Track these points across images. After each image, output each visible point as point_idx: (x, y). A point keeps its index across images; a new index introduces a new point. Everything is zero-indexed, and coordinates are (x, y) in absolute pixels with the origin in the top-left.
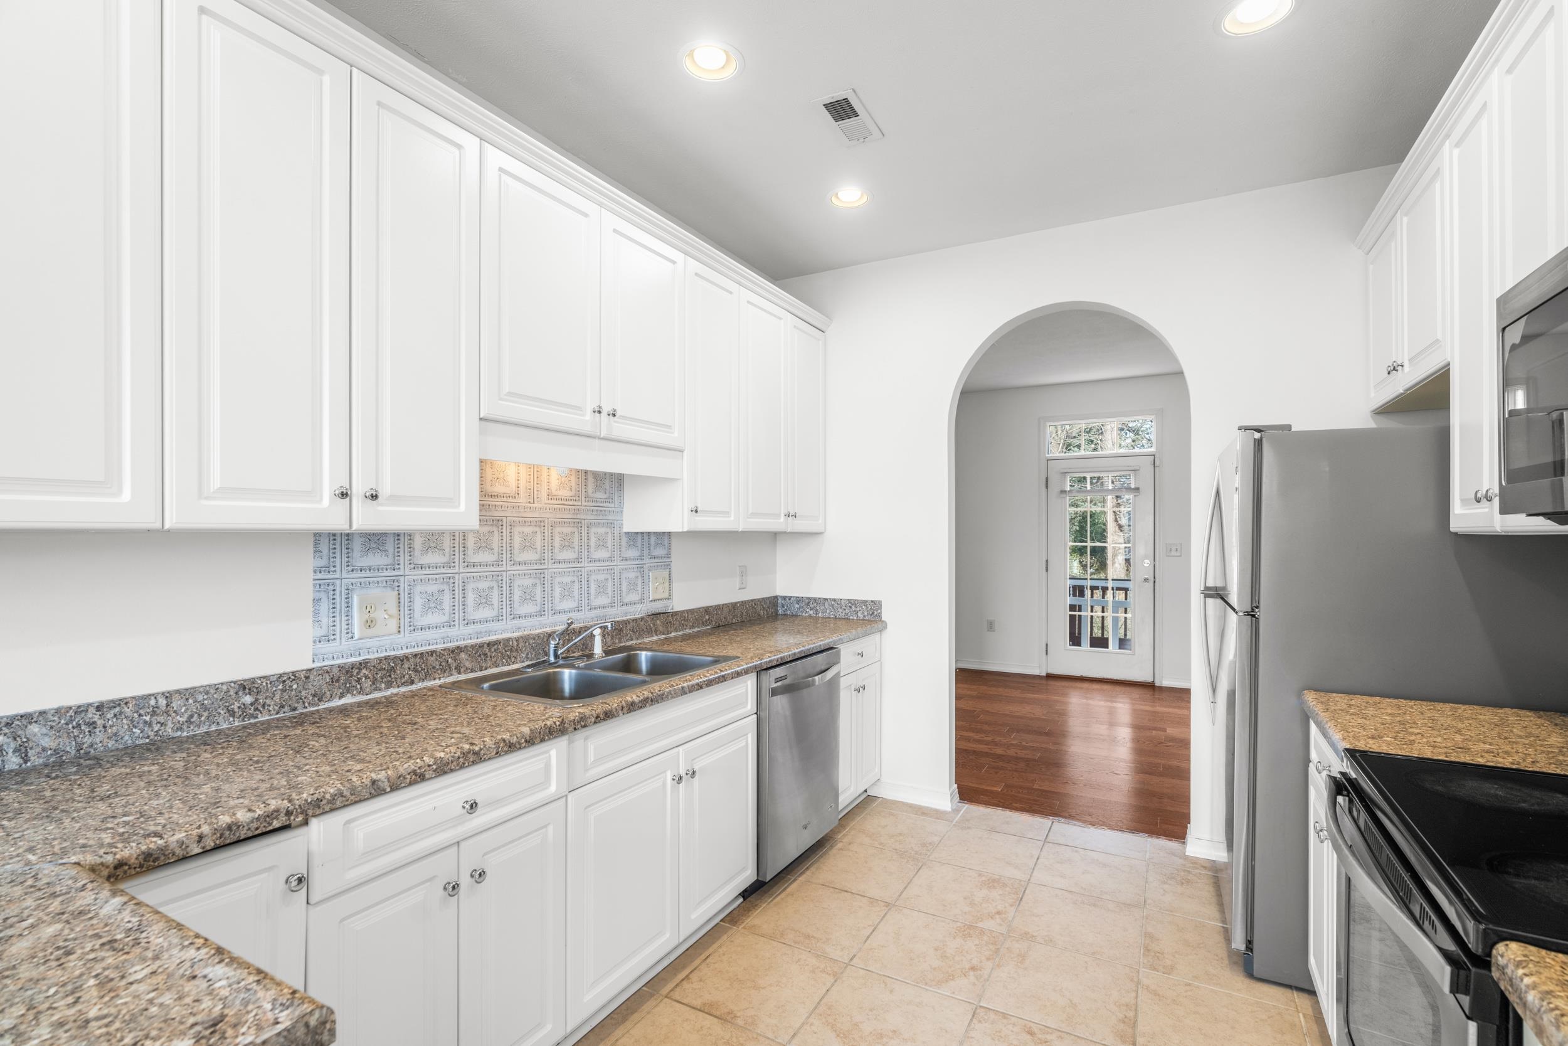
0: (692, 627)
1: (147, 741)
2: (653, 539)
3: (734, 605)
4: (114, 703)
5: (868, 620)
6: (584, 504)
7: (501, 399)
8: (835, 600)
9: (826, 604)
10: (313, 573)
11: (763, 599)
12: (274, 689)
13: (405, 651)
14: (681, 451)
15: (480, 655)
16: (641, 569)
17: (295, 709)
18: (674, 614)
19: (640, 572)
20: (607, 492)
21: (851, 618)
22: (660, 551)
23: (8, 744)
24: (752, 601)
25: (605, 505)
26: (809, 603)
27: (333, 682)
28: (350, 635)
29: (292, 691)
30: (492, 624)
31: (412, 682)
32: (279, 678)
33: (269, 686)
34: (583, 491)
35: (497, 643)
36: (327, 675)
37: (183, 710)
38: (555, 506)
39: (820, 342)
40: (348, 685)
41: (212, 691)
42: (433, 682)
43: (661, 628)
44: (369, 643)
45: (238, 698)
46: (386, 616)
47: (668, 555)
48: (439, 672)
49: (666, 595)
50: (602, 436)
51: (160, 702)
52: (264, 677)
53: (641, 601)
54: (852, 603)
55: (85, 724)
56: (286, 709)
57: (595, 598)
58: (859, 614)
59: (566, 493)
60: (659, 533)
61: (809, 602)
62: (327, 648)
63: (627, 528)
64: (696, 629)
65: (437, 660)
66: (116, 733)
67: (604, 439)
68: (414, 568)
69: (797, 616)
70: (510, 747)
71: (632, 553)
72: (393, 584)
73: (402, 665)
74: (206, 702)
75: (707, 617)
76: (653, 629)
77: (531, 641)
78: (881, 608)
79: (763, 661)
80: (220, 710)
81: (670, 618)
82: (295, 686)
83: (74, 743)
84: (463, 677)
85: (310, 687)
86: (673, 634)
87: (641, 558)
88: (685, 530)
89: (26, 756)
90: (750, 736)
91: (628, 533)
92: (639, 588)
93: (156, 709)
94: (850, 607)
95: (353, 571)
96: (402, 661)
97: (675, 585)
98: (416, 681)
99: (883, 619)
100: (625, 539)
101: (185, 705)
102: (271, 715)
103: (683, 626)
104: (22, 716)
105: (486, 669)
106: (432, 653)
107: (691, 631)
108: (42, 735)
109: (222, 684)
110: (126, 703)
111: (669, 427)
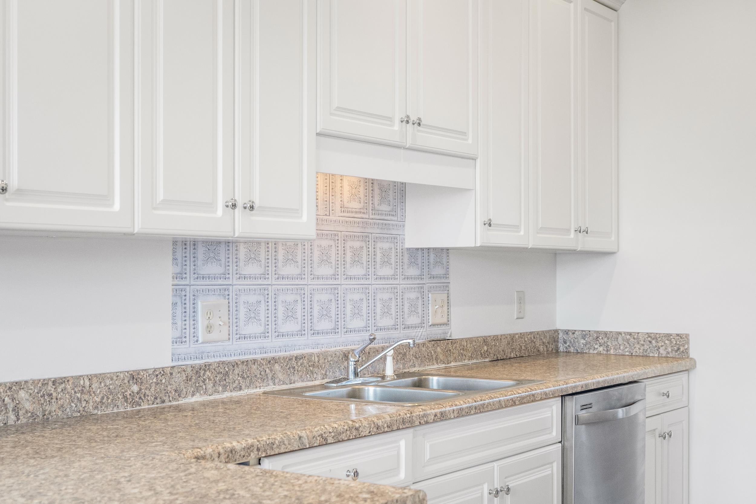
0: (471, 358)
1: (79, 414)
2: (432, 256)
3: (512, 337)
4: (62, 379)
5: (673, 358)
6: (371, 217)
7: (331, 114)
8: (630, 334)
9: (620, 339)
10: (171, 279)
11: (543, 332)
12: (151, 381)
13: (236, 358)
14: (474, 159)
15: (289, 368)
16: (421, 289)
17: (163, 402)
18: (453, 342)
19: (420, 292)
20: (391, 204)
21: (651, 355)
22: (438, 271)
23: (10, 404)
24: (531, 333)
25: (389, 218)
26: (598, 337)
27: (187, 380)
28: (195, 339)
29: (162, 384)
30: (297, 338)
31: (240, 389)
32: (154, 372)
33: (148, 378)
34: (371, 203)
35: (302, 357)
36: (183, 373)
37: (98, 392)
38: (347, 219)
39: (613, 24)
40: (197, 385)
41: (115, 378)
42: (255, 390)
43: (441, 357)
44: (208, 348)
45: (129, 387)
46: (221, 323)
47: (446, 276)
48: (260, 381)
49: (445, 320)
50: (407, 146)
51: (86, 383)
52: (145, 370)
53: (421, 325)
54: (652, 337)
55: (47, 395)
56: (158, 400)
57: (381, 319)
58: (662, 351)
59: (355, 205)
60: (438, 248)
61: (598, 335)
62: (182, 349)
63: (408, 244)
64: (475, 361)
65: (258, 369)
66: (63, 405)
67: (407, 149)
68: (239, 278)
69: (582, 353)
70: (377, 429)
71: (413, 271)
72: (224, 292)
73: (233, 370)
74: (111, 387)
75: (485, 348)
76: (434, 357)
77: (330, 359)
78: (688, 343)
79: (568, 385)
80: (119, 395)
81: (450, 346)
82: (164, 381)
83: (41, 409)
84: (277, 388)
85: (173, 383)
86: (453, 364)
87: (421, 277)
88: (478, 244)
89: (18, 415)
90: (555, 465)
91: (408, 249)
92: (420, 311)
93: (83, 388)
94: (650, 342)
95: (197, 278)
96: (234, 367)
97: (452, 309)
98: (243, 387)
99: (691, 356)
100: (406, 256)
101: (99, 388)
102: (149, 405)
103: (462, 356)
104: (16, 383)
105: (294, 383)
106: (255, 361)
107: (470, 362)
108: (26, 399)
109: (121, 372)
110: (68, 381)
111: (464, 133)
